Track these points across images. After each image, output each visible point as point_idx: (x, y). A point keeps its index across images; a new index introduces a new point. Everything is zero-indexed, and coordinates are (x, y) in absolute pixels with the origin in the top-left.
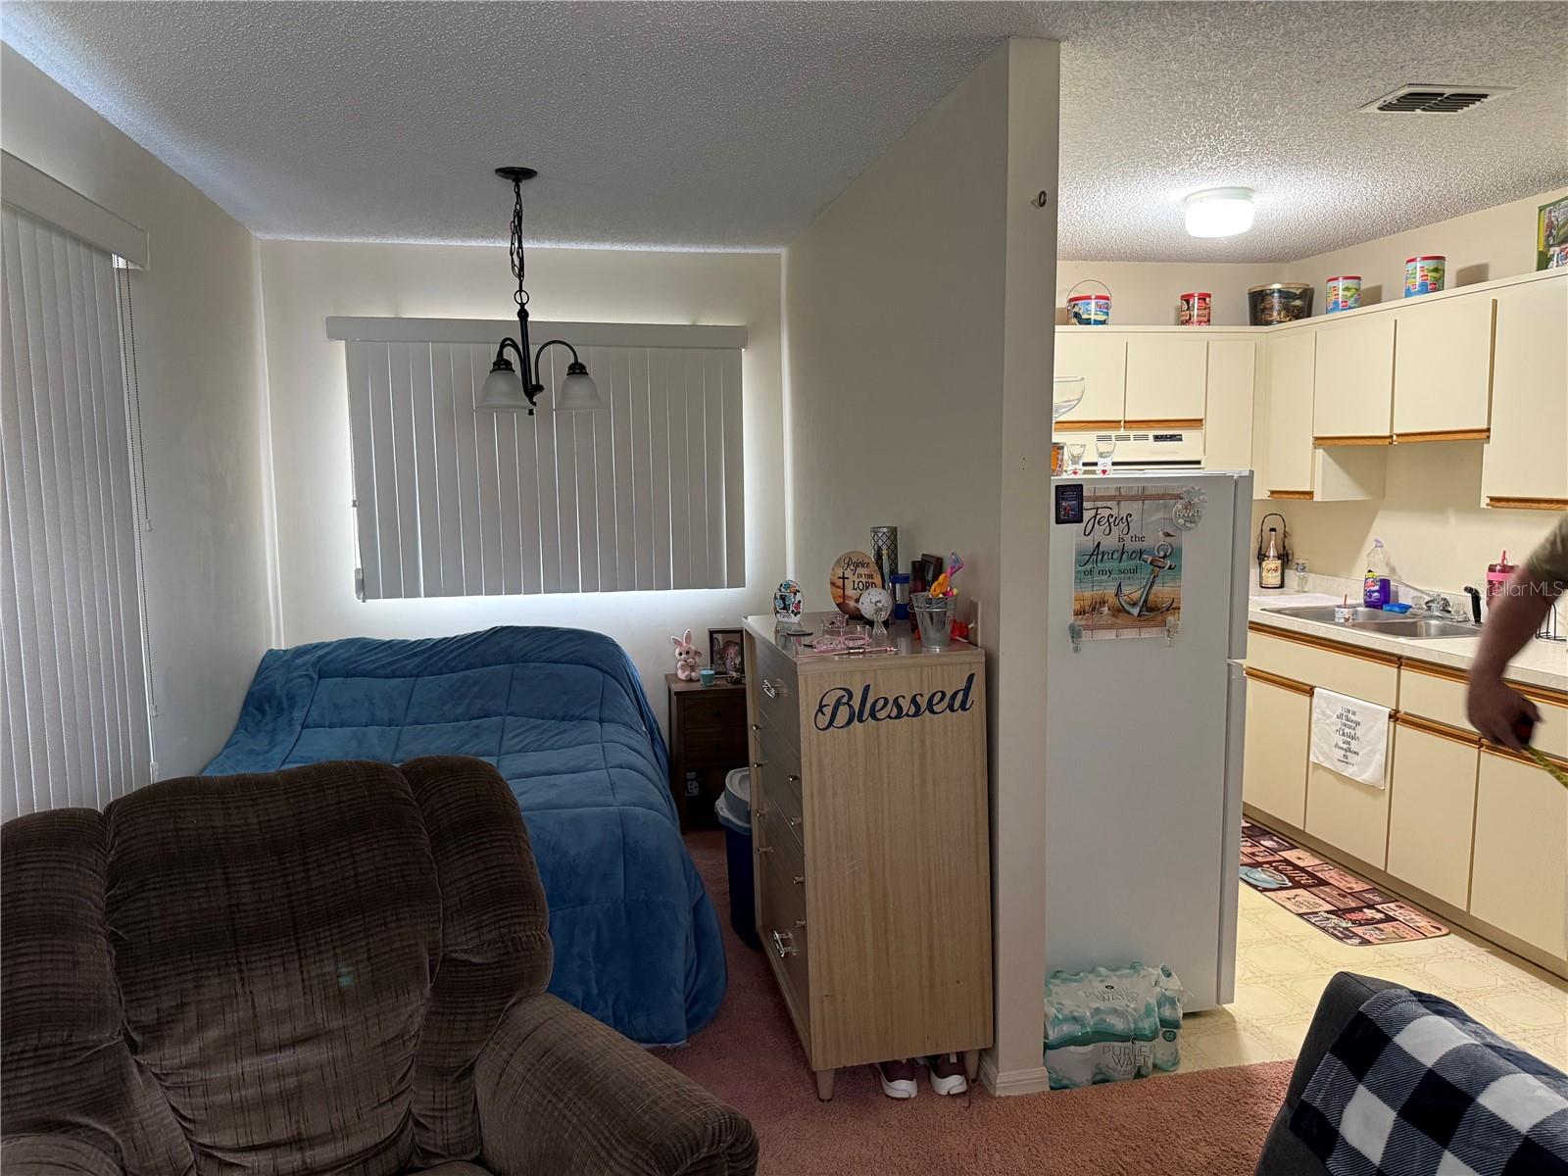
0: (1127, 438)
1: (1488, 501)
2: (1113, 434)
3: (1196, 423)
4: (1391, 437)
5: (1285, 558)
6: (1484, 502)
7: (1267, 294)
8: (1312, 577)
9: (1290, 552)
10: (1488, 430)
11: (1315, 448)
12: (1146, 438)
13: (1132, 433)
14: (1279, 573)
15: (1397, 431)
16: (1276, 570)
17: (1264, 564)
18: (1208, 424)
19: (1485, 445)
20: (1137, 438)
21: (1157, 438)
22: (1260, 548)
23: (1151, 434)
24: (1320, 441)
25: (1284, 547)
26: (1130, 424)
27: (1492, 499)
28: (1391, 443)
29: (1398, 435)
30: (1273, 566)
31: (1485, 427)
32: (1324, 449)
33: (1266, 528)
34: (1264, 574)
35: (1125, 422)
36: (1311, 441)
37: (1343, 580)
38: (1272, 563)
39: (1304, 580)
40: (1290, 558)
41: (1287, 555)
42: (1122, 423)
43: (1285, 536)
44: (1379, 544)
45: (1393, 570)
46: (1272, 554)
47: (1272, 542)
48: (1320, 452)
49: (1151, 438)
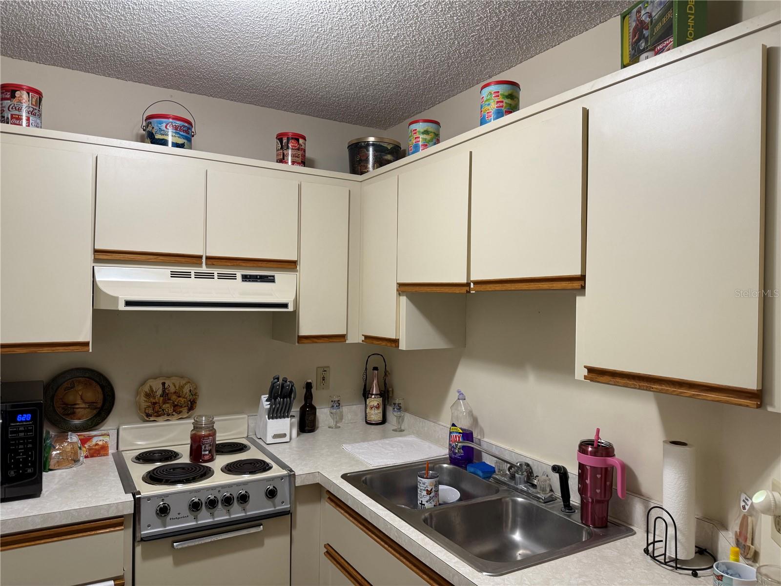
0: (210, 276)
1: (585, 372)
2: (193, 270)
3: (290, 265)
4: (468, 284)
5: (386, 395)
6: (580, 373)
7: (362, 147)
8: (408, 417)
9: (391, 389)
10: (583, 278)
11: (400, 294)
12: (233, 277)
13: (216, 271)
14: (380, 410)
15: (474, 277)
16: (378, 407)
17: (368, 401)
18: (302, 267)
19: (578, 298)
20: (221, 276)
21: (245, 278)
22: (365, 385)
23: (239, 274)
24: (403, 288)
25: (385, 384)
26: (213, 261)
27: (591, 370)
28: (468, 292)
29: (476, 283)
30: (376, 404)
31: (578, 272)
32: (407, 297)
33: (370, 367)
34: (368, 410)
35: (208, 258)
36: (395, 287)
37: (433, 424)
38: (374, 401)
39: (400, 419)
40: (390, 395)
41: (388, 391)
42: (204, 260)
43: (385, 374)
44: (462, 397)
45: (475, 421)
46: (374, 393)
47: (375, 382)
48: (404, 299)
49: (239, 277)
